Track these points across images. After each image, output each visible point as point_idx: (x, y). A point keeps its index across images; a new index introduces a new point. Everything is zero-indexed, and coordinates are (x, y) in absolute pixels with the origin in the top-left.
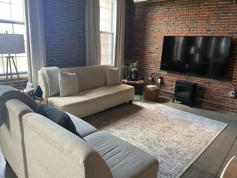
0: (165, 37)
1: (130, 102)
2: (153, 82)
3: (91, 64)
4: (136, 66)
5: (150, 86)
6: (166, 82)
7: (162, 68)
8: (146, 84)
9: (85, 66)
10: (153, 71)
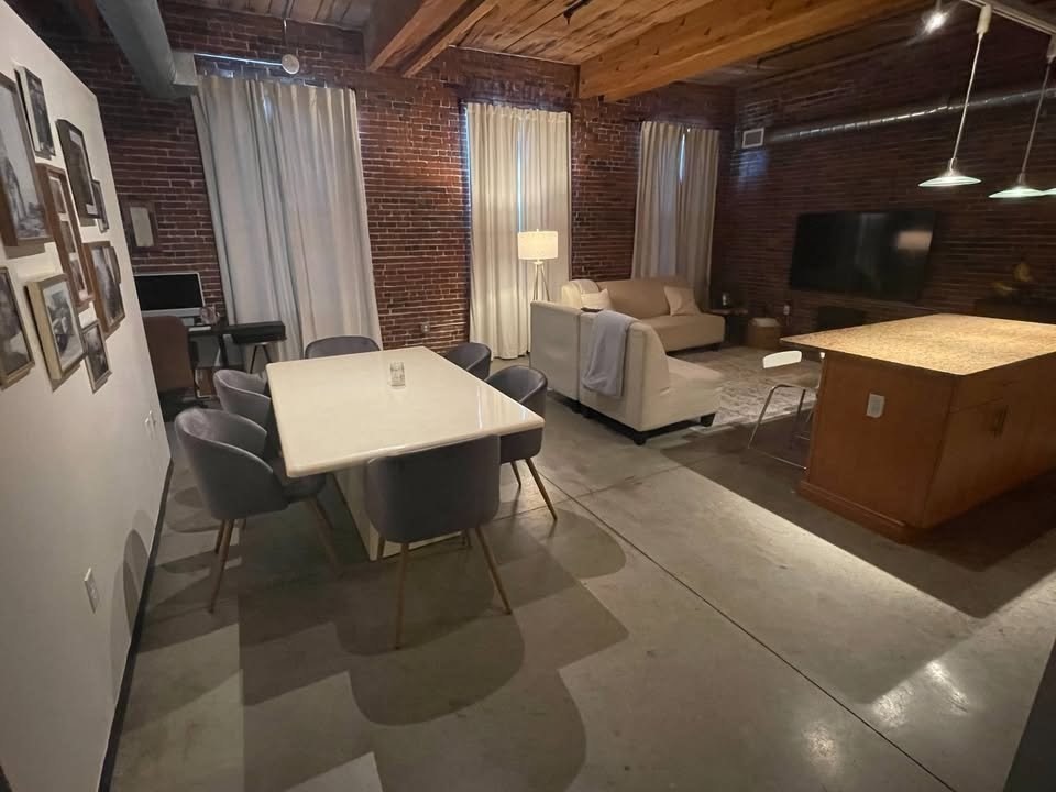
5: (761, 321)
6: (801, 311)
9: (627, 278)
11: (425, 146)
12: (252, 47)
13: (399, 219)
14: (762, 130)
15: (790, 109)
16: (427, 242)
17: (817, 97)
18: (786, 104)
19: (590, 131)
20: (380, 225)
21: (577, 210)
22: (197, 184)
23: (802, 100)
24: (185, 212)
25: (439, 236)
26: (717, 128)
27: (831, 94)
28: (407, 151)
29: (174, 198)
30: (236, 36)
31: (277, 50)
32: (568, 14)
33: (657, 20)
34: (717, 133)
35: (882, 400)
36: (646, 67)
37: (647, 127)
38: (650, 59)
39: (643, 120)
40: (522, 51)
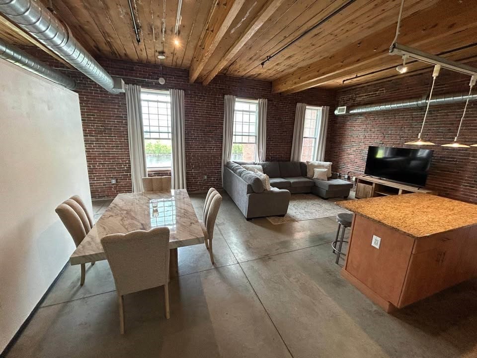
2: (349, 179)
10: (350, 171)
11: (210, 110)
12: (149, 75)
13: (199, 137)
14: (345, 107)
15: (358, 99)
16: (209, 145)
17: (369, 95)
18: (357, 97)
19: (275, 106)
20: (191, 138)
21: (269, 135)
22: (125, 122)
23: (363, 96)
24: (120, 132)
25: (214, 143)
26: (328, 106)
27: (376, 94)
28: (203, 112)
29: (116, 127)
30: (144, 71)
31: (158, 76)
32: (263, 64)
33: (299, 65)
34: (328, 107)
35: (379, 239)
36: (295, 83)
37: (299, 105)
38: (297, 80)
39: (297, 102)
40: (249, 77)
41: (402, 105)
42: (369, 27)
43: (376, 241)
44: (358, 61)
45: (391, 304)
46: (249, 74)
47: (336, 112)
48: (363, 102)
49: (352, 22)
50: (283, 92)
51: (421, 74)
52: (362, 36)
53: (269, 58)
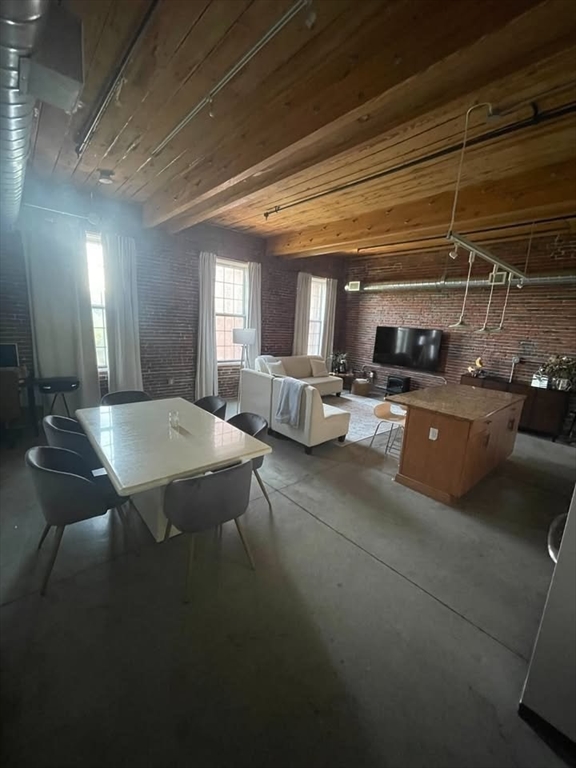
0: (378, 328)
1: (338, 395)
2: (364, 376)
3: (296, 355)
4: (346, 358)
5: (359, 380)
6: (379, 376)
7: (375, 360)
8: (355, 377)
9: (290, 355)
10: (366, 365)
11: (176, 274)
13: (158, 316)
14: (360, 283)
15: (372, 273)
16: (175, 330)
17: (385, 269)
19: (271, 274)
23: (376, 270)
25: (182, 326)
26: (336, 279)
27: (392, 268)
33: (311, 224)
34: (336, 281)
35: (437, 431)
36: (305, 246)
37: (300, 275)
38: (307, 242)
39: (299, 271)
40: (236, 228)
41: (421, 284)
42: (402, 197)
43: (433, 434)
44: (388, 231)
45: (452, 496)
46: (237, 225)
47: (347, 288)
48: (377, 278)
49: (387, 188)
50: (283, 256)
51: (438, 251)
52: (393, 204)
53: (277, 209)
